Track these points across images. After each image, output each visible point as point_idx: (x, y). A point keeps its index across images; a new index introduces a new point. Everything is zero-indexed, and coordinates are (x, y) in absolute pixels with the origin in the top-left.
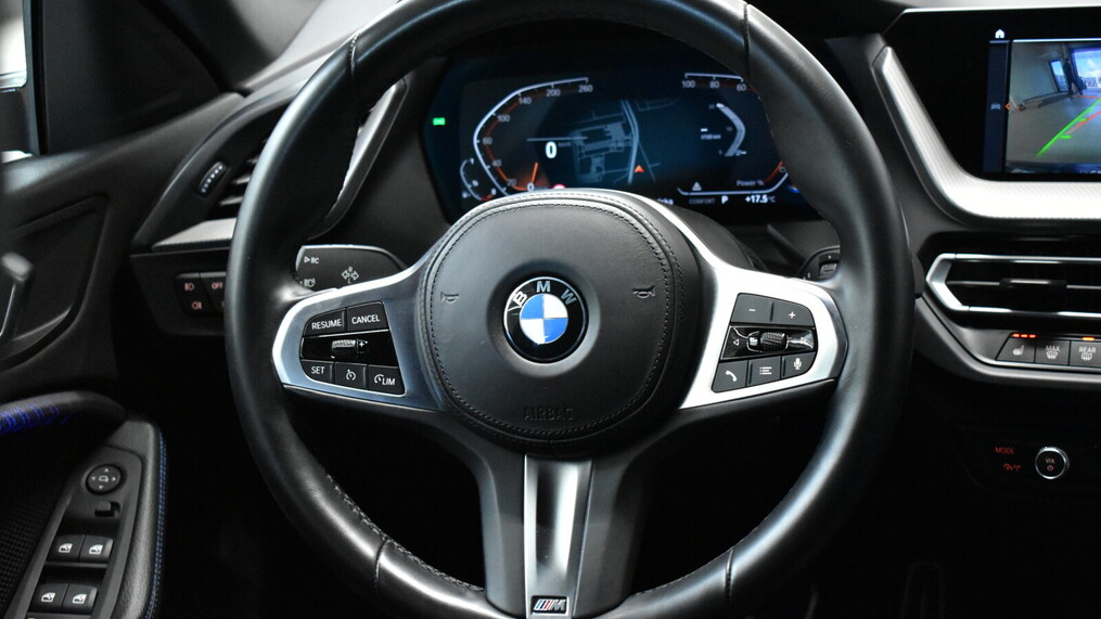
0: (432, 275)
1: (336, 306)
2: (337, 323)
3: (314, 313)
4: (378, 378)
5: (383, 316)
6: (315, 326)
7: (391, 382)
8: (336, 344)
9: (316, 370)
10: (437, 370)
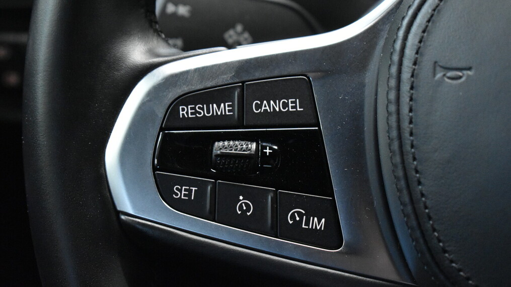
0: (412, 40)
1: (225, 79)
2: (223, 109)
3: (185, 89)
4: (294, 214)
5: (309, 102)
6: (185, 111)
7: (317, 223)
8: (220, 147)
9: (181, 193)
10: (414, 210)
